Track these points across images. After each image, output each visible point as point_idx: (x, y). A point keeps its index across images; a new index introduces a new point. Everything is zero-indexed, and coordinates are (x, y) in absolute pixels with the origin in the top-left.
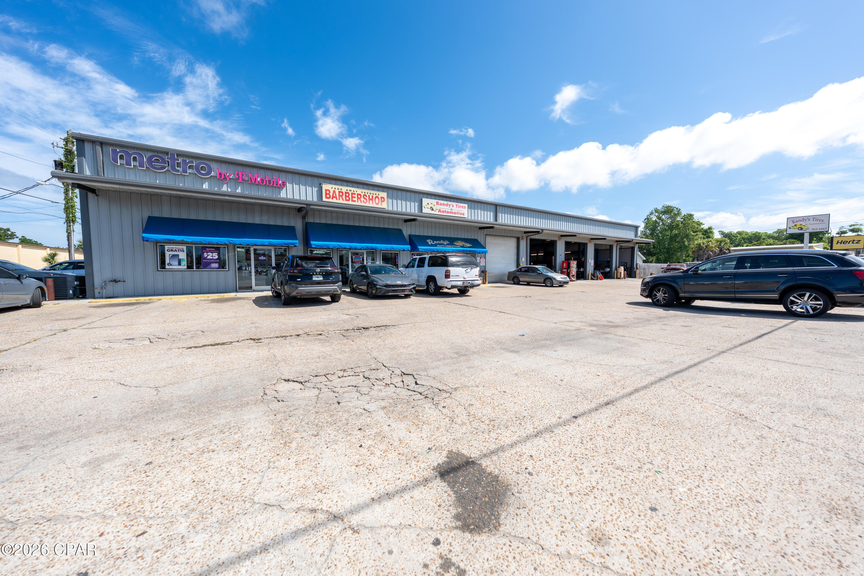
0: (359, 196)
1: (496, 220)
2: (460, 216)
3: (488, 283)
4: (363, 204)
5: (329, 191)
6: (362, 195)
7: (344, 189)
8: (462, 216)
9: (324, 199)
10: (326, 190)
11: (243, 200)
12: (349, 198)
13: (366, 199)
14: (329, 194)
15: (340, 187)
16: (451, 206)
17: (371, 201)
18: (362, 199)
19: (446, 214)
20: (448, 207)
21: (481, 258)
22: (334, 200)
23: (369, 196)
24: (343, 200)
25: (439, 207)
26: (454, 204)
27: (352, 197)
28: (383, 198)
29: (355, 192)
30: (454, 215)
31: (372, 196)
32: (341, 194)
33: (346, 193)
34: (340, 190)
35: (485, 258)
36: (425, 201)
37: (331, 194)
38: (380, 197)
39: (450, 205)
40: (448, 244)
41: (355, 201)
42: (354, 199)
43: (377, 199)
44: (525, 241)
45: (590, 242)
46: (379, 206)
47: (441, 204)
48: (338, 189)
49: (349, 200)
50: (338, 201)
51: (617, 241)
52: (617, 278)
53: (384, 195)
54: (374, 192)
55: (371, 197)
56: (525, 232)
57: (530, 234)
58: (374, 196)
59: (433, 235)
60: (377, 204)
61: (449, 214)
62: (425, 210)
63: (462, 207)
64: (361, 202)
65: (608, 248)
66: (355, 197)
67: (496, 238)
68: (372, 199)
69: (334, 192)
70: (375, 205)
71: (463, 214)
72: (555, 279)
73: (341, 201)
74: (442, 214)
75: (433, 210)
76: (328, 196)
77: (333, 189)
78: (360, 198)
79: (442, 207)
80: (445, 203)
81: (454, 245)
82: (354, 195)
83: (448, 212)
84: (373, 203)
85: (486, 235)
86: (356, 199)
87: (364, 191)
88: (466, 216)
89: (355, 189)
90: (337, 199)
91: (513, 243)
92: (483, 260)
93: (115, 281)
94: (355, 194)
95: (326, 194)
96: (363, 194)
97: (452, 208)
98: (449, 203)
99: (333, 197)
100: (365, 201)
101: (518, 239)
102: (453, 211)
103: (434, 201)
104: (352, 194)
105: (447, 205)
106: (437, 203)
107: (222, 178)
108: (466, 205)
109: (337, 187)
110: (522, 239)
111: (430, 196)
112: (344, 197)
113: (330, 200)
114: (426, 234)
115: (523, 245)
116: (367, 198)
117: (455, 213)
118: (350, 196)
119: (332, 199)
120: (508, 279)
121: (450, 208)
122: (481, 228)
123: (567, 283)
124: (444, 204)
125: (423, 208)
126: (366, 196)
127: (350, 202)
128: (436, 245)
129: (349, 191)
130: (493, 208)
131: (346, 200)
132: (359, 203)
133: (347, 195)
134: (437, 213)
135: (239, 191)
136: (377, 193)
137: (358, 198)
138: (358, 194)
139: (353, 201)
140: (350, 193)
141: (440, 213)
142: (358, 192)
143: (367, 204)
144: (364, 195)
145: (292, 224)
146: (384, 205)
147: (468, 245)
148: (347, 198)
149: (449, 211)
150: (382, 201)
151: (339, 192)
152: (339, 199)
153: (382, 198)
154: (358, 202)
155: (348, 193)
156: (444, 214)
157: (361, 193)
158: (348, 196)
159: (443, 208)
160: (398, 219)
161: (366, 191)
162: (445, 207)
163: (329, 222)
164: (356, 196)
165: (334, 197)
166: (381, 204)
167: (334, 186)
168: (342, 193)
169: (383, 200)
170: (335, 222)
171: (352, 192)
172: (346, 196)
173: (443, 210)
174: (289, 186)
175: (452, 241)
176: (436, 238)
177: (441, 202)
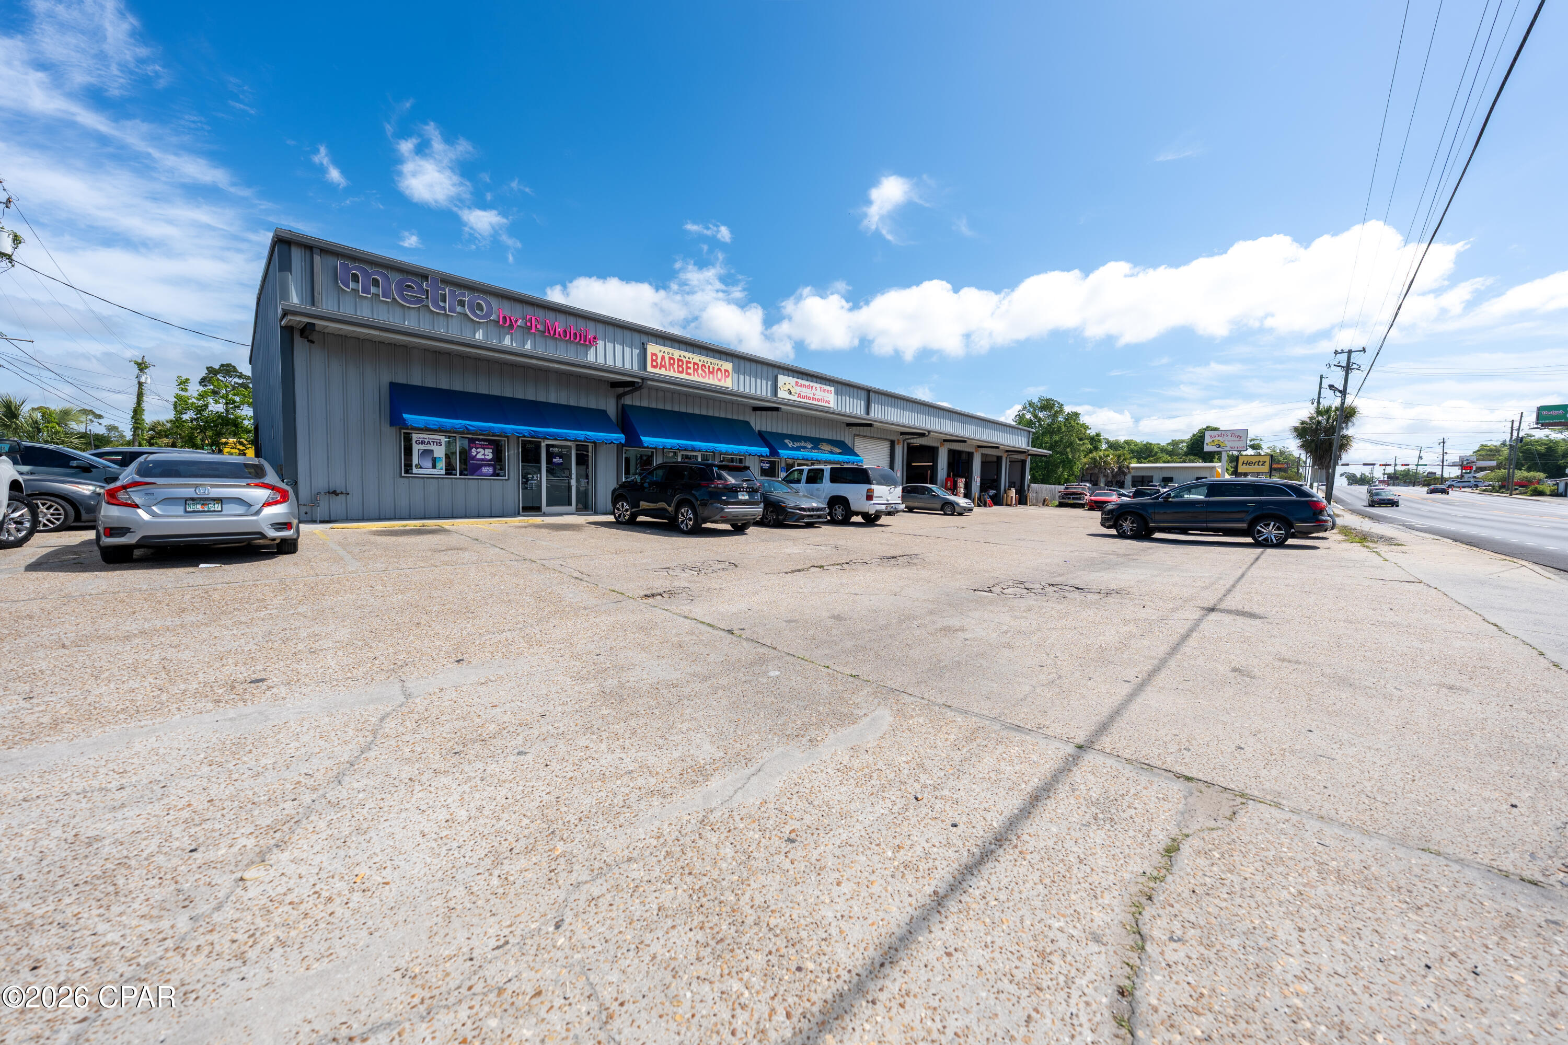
0: (696, 367)
1: (868, 413)
2: (824, 404)
4: (701, 379)
5: (656, 355)
6: (700, 364)
7: (677, 354)
8: (827, 405)
9: (649, 369)
10: (653, 354)
11: (556, 366)
12: (683, 369)
13: (704, 371)
14: (656, 361)
15: (671, 351)
16: (814, 389)
17: (711, 376)
18: (700, 371)
19: (808, 401)
20: (809, 391)
22: (663, 371)
23: (709, 367)
24: (674, 371)
25: (798, 389)
26: (818, 386)
27: (687, 368)
28: (728, 371)
29: (691, 360)
30: (816, 403)
31: (713, 368)
32: (672, 361)
33: (679, 360)
34: (671, 355)
36: (782, 379)
37: (659, 361)
38: (723, 369)
39: (812, 388)
40: (812, 448)
41: (690, 374)
42: (689, 371)
43: (719, 372)
44: (901, 446)
45: (977, 451)
46: (722, 384)
47: (801, 386)
48: (668, 353)
49: (682, 372)
50: (667, 373)
51: (1007, 451)
52: (1007, 505)
53: (728, 366)
54: (716, 362)
55: (711, 369)
56: (902, 434)
57: (907, 437)
58: (716, 368)
59: (793, 433)
60: (720, 380)
61: (811, 402)
62: (782, 394)
63: (828, 391)
64: (698, 376)
65: (995, 459)
66: (690, 368)
67: (866, 440)
68: (712, 373)
69: (663, 357)
70: (716, 382)
71: (828, 402)
72: (957, 504)
73: (672, 373)
74: (802, 400)
75: (791, 393)
76: (654, 364)
77: (662, 353)
78: (697, 370)
79: (802, 389)
80: (807, 383)
81: (819, 449)
82: (689, 365)
83: (809, 398)
84: (714, 379)
85: (855, 435)
86: (691, 371)
87: (702, 358)
88: (832, 405)
89: (691, 356)
90: (666, 370)
91: (884, 448)
93: (335, 493)
94: (690, 363)
95: (652, 360)
97: (815, 392)
98: (812, 384)
99: (661, 366)
100: (704, 374)
101: (892, 444)
102: (816, 397)
103: (793, 380)
104: (687, 362)
105: (809, 387)
106: (797, 384)
107: (506, 324)
108: (832, 389)
109: (666, 350)
110: (896, 444)
111: (786, 372)
112: (676, 366)
113: (657, 371)
114: (785, 431)
115: (899, 451)
116: (707, 370)
117: (818, 400)
118: (684, 366)
119: (660, 368)
121: (812, 392)
122: (849, 425)
123: (971, 510)
124: (805, 386)
125: (778, 389)
126: (705, 367)
127: (684, 376)
128: (798, 449)
129: (682, 358)
130: (864, 394)
131: (679, 372)
132: (696, 378)
133: (680, 363)
134: (795, 398)
135: (528, 346)
136: (720, 362)
137: (694, 369)
138: (695, 364)
139: (687, 373)
140: (684, 360)
141: (799, 399)
142: (695, 361)
143: (706, 380)
144: (702, 366)
145: (602, 407)
146: (728, 383)
147: (838, 450)
148: (680, 369)
149: (812, 396)
150: (726, 377)
151: (670, 358)
152: (670, 370)
153: (726, 371)
154: (694, 375)
155: (682, 361)
156: (805, 400)
157: (698, 362)
158: (682, 366)
159: (805, 391)
160: (745, 405)
161: (706, 359)
163: (653, 406)
164: (691, 366)
165: (663, 366)
166: (725, 381)
167: (663, 349)
168: (673, 359)
169: (727, 374)
170: (660, 406)
171: (687, 359)
172: (679, 366)
173: (804, 394)
174: (600, 343)
175: (816, 443)
176: (794, 438)
177: (801, 381)
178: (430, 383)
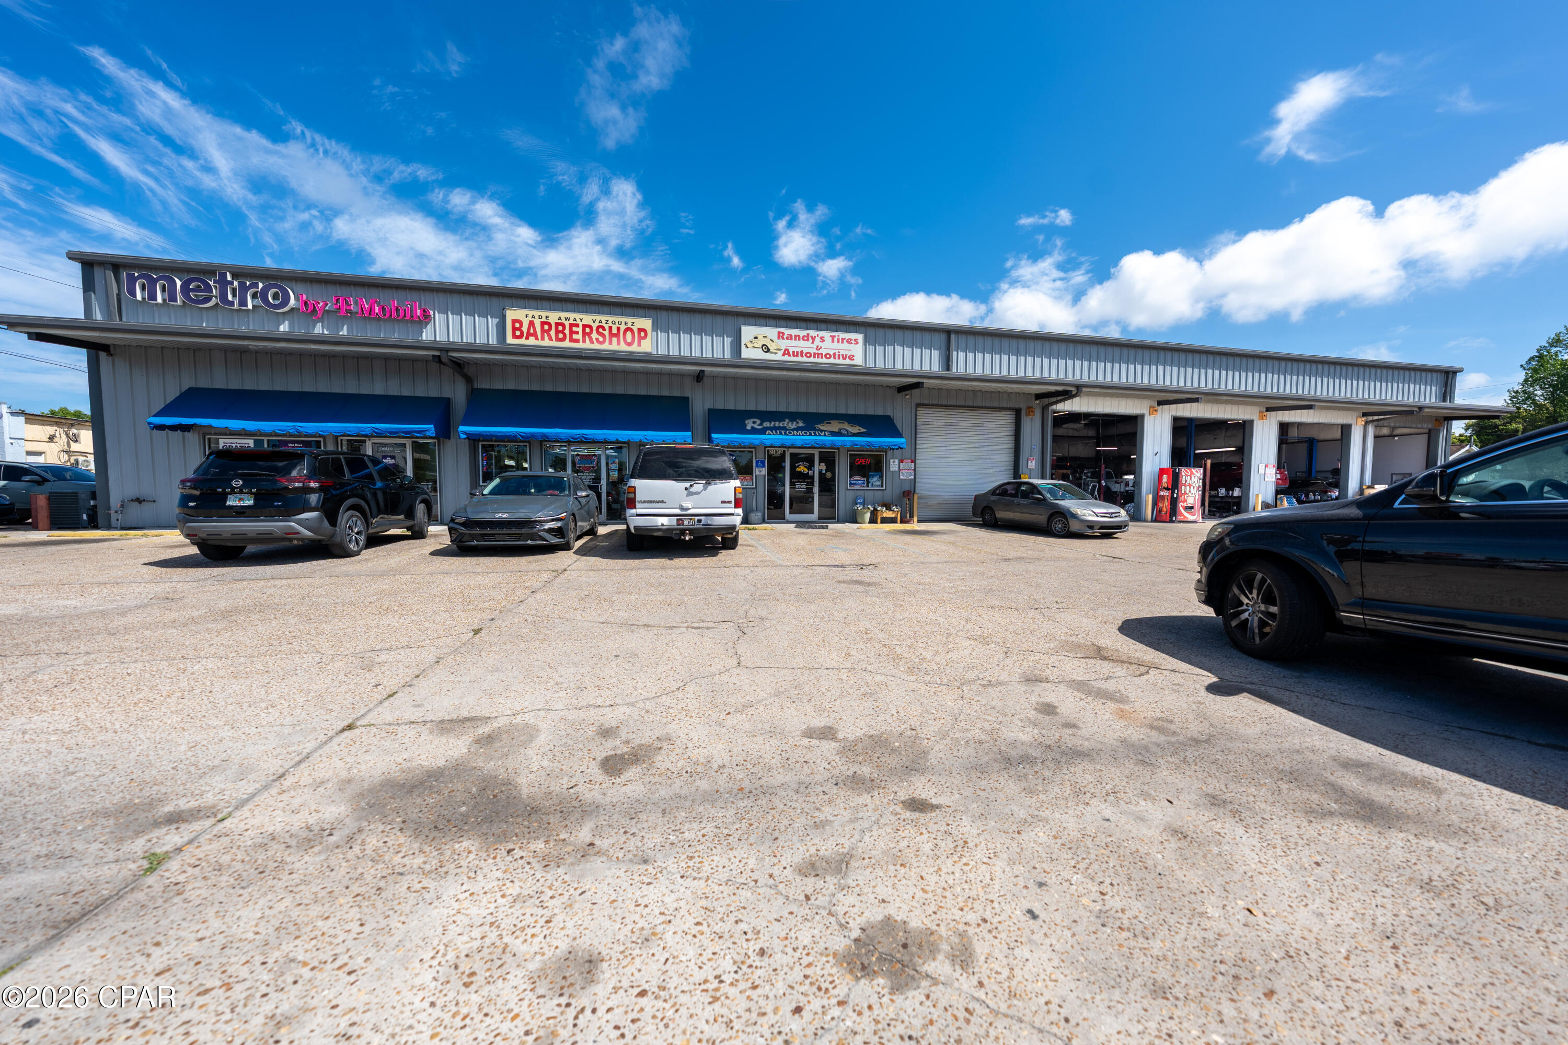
0: (588, 330)
1: (948, 368)
2: (841, 361)
3: (919, 521)
4: (596, 346)
5: (520, 322)
6: (595, 326)
7: (553, 317)
8: (848, 362)
9: (510, 340)
10: (514, 322)
12: (565, 335)
13: (603, 335)
14: (520, 329)
15: (544, 314)
16: (817, 339)
17: (614, 340)
18: (594, 335)
19: (805, 359)
20: (809, 344)
21: (901, 461)
22: (532, 341)
23: (610, 328)
24: (551, 339)
25: (783, 344)
26: (827, 335)
27: (572, 332)
28: (644, 331)
29: (578, 322)
30: (824, 360)
31: (618, 329)
32: (546, 327)
34: (544, 320)
35: (914, 461)
36: (748, 332)
37: (525, 329)
38: (635, 329)
39: (813, 339)
40: (797, 429)
41: (577, 341)
42: (575, 336)
43: (629, 334)
44: (1037, 418)
45: (1262, 417)
46: (634, 348)
47: (790, 337)
48: (540, 317)
49: (563, 339)
50: (539, 343)
51: (1366, 414)
53: (646, 323)
54: (623, 319)
55: (614, 331)
56: (1039, 396)
57: (1050, 400)
58: (623, 327)
59: (762, 408)
60: (629, 344)
61: (812, 360)
62: (747, 354)
63: (849, 341)
64: (592, 342)
66: (577, 333)
67: (952, 412)
68: (617, 335)
69: (531, 323)
70: (623, 347)
71: (851, 358)
73: (546, 342)
74: (792, 359)
75: (768, 351)
76: (518, 333)
77: (529, 318)
78: (589, 334)
79: (793, 342)
80: (803, 333)
81: (815, 429)
82: (574, 329)
83: (808, 355)
84: (619, 343)
85: (919, 405)
86: (580, 336)
87: (598, 318)
88: (859, 360)
89: (578, 316)
90: (537, 339)
91: (1002, 424)
92: (907, 466)
93: (139, 501)
94: (577, 325)
95: (514, 329)
96: (597, 324)
97: (820, 344)
98: (813, 333)
99: (529, 335)
100: (601, 339)
101: (1018, 413)
102: (824, 352)
103: (772, 332)
104: (571, 325)
105: (806, 338)
106: (780, 336)
107: (310, 311)
108: (860, 337)
109: (537, 313)
110: (1028, 414)
111: (762, 321)
112: (553, 333)
113: (523, 341)
114: (743, 407)
115: (1032, 427)
116: (606, 333)
117: (828, 356)
118: (567, 331)
119: (527, 338)
120: (974, 514)
121: (815, 345)
122: (902, 389)
124: (797, 337)
125: (743, 347)
126: (604, 329)
127: (567, 344)
128: (763, 431)
129: (563, 321)
130: (938, 338)
131: (558, 339)
132: (588, 345)
133: (560, 328)
134: (779, 357)
135: (344, 332)
136: (630, 320)
137: (584, 333)
138: (585, 326)
139: (572, 340)
140: (567, 323)
141: (786, 358)
142: (584, 322)
143: (606, 346)
144: (598, 327)
145: (447, 394)
146: (646, 347)
147: (856, 429)
148: (561, 336)
149: (813, 351)
150: (640, 338)
151: (543, 324)
152: (543, 339)
153: (640, 330)
154: (584, 341)
155: (563, 325)
156: (799, 359)
157: (591, 323)
158: (562, 332)
159: (796, 345)
160: (682, 375)
161: (604, 318)
162: (802, 343)
163: (524, 387)
164: (580, 329)
165: (532, 335)
166: (639, 344)
167: (531, 313)
168: (549, 324)
169: (643, 334)
170: (536, 387)
171: (571, 321)
172: (557, 332)
173: (796, 350)
174: (438, 317)
175: (811, 421)
176: (764, 416)
177: (787, 331)
178: (235, 385)
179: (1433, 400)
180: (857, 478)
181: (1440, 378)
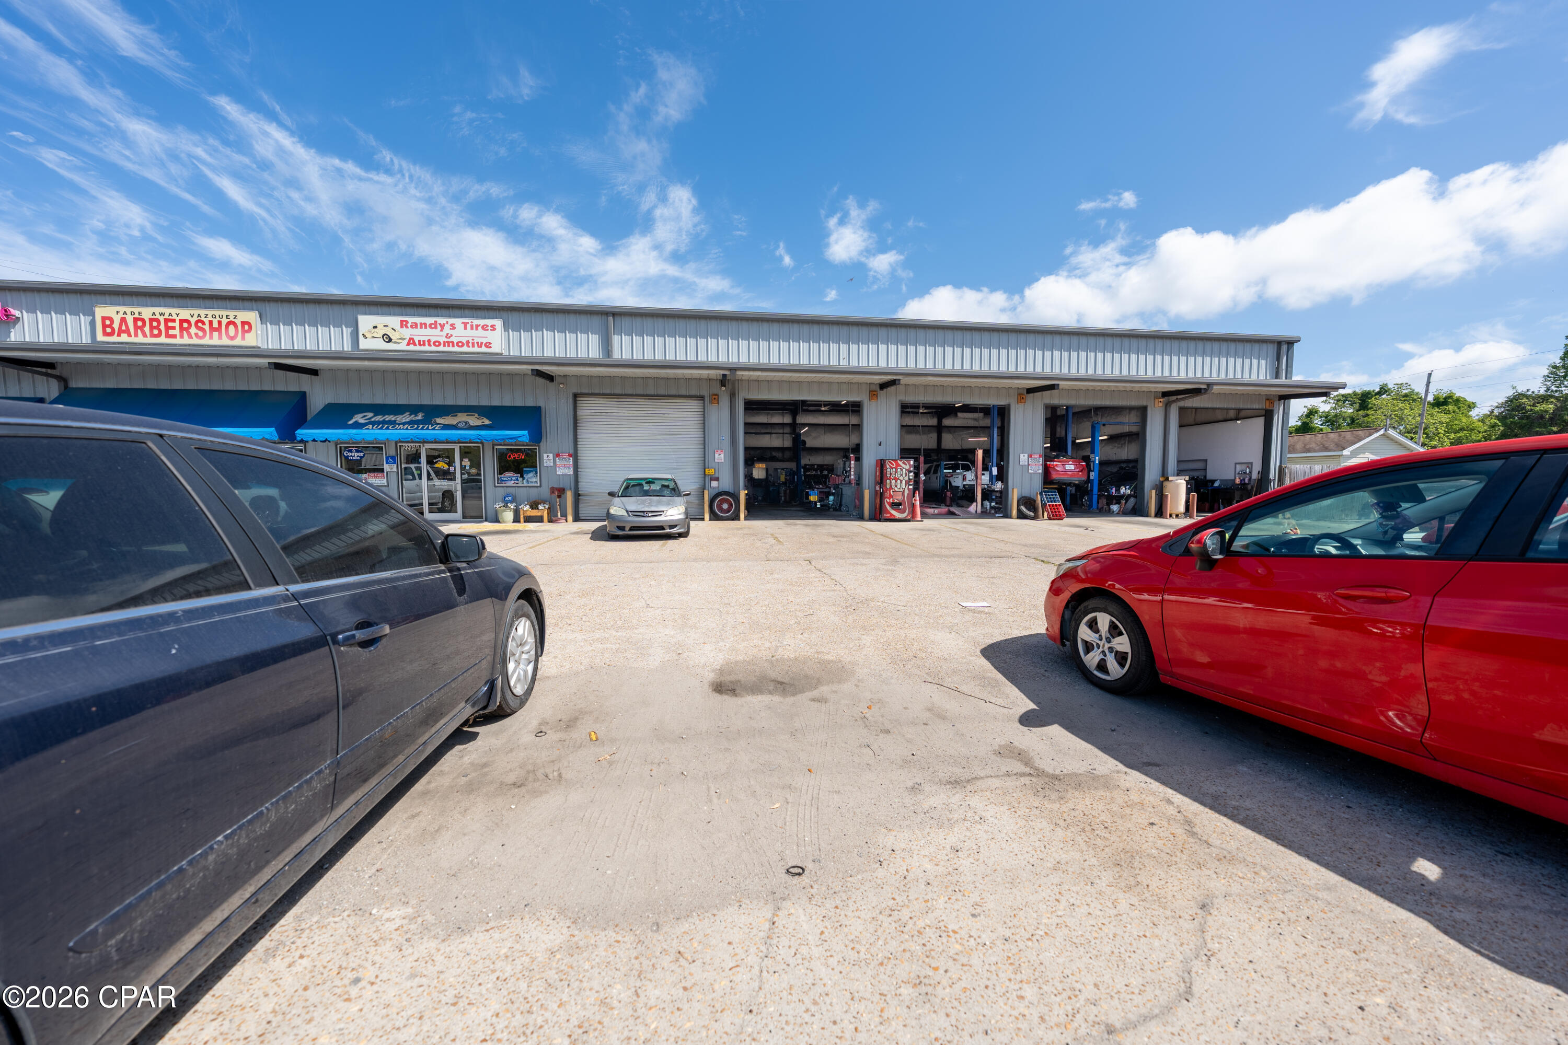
0: (185, 325)
1: (610, 353)
2: (476, 349)
4: (195, 341)
5: (111, 319)
6: (193, 321)
7: (147, 313)
8: (484, 349)
9: (101, 338)
10: (104, 319)
12: (160, 331)
13: (203, 330)
14: (110, 326)
15: (136, 310)
16: (447, 327)
17: (216, 334)
18: (193, 330)
19: (433, 348)
20: (437, 331)
21: (557, 455)
22: (124, 338)
23: (211, 322)
24: (145, 335)
25: (407, 333)
26: (458, 322)
27: (168, 328)
28: (249, 323)
29: (175, 317)
30: (456, 349)
31: (220, 323)
32: (140, 323)
33: (151, 320)
34: (137, 316)
35: (574, 455)
36: (366, 322)
37: (116, 326)
38: (238, 322)
39: (442, 326)
41: (174, 336)
42: (171, 332)
43: (231, 327)
44: (726, 407)
45: (1024, 400)
46: (238, 342)
47: (415, 325)
48: (132, 313)
49: (159, 335)
50: (133, 339)
51: (1165, 394)
53: (251, 316)
54: (224, 313)
55: (215, 325)
56: (723, 383)
58: (224, 321)
60: (232, 338)
61: (441, 348)
62: (366, 344)
63: (484, 328)
64: (190, 336)
66: (174, 328)
68: (219, 329)
69: (123, 320)
70: (225, 341)
71: (488, 345)
73: (140, 339)
74: (418, 348)
75: (390, 340)
76: (109, 330)
77: (121, 315)
78: (187, 329)
79: (418, 331)
80: (429, 320)
81: (429, 423)
82: (170, 324)
83: (438, 344)
84: (220, 337)
85: (578, 395)
86: (177, 332)
87: (196, 312)
88: (500, 348)
89: (174, 311)
90: (130, 335)
92: (566, 461)
94: (174, 321)
95: (104, 326)
96: (196, 318)
97: (451, 332)
98: (441, 320)
99: (120, 332)
100: (201, 334)
101: (703, 401)
102: (455, 340)
103: (394, 321)
104: (167, 321)
105: (434, 326)
106: (403, 324)
108: (498, 323)
109: (128, 310)
110: (714, 402)
112: (147, 329)
113: (114, 339)
114: (354, 400)
115: (722, 416)
116: (207, 327)
117: (460, 344)
118: (162, 327)
119: (119, 335)
121: (444, 333)
124: (422, 325)
125: (361, 337)
126: (203, 323)
127: (163, 340)
129: (158, 316)
130: (600, 322)
131: (153, 335)
132: (186, 340)
133: (155, 324)
134: (403, 346)
136: (232, 314)
137: (182, 329)
138: (182, 321)
139: (168, 336)
140: (162, 319)
141: (412, 347)
142: (181, 317)
143: (206, 341)
144: (197, 322)
146: (250, 340)
147: (479, 422)
148: (156, 332)
149: (442, 340)
150: (244, 332)
151: (136, 320)
152: (136, 335)
153: (243, 323)
154: (182, 337)
155: (158, 321)
156: (427, 348)
157: (189, 318)
158: (158, 328)
159: (421, 334)
161: (203, 312)
162: (428, 331)
164: (177, 324)
165: (124, 332)
166: (243, 338)
167: (122, 309)
168: (143, 320)
169: (247, 327)
171: (166, 316)
172: (152, 328)
173: (422, 339)
174: (26, 318)
175: (431, 413)
177: (411, 320)
179: (1262, 376)
180: (509, 474)
181: (1272, 349)
